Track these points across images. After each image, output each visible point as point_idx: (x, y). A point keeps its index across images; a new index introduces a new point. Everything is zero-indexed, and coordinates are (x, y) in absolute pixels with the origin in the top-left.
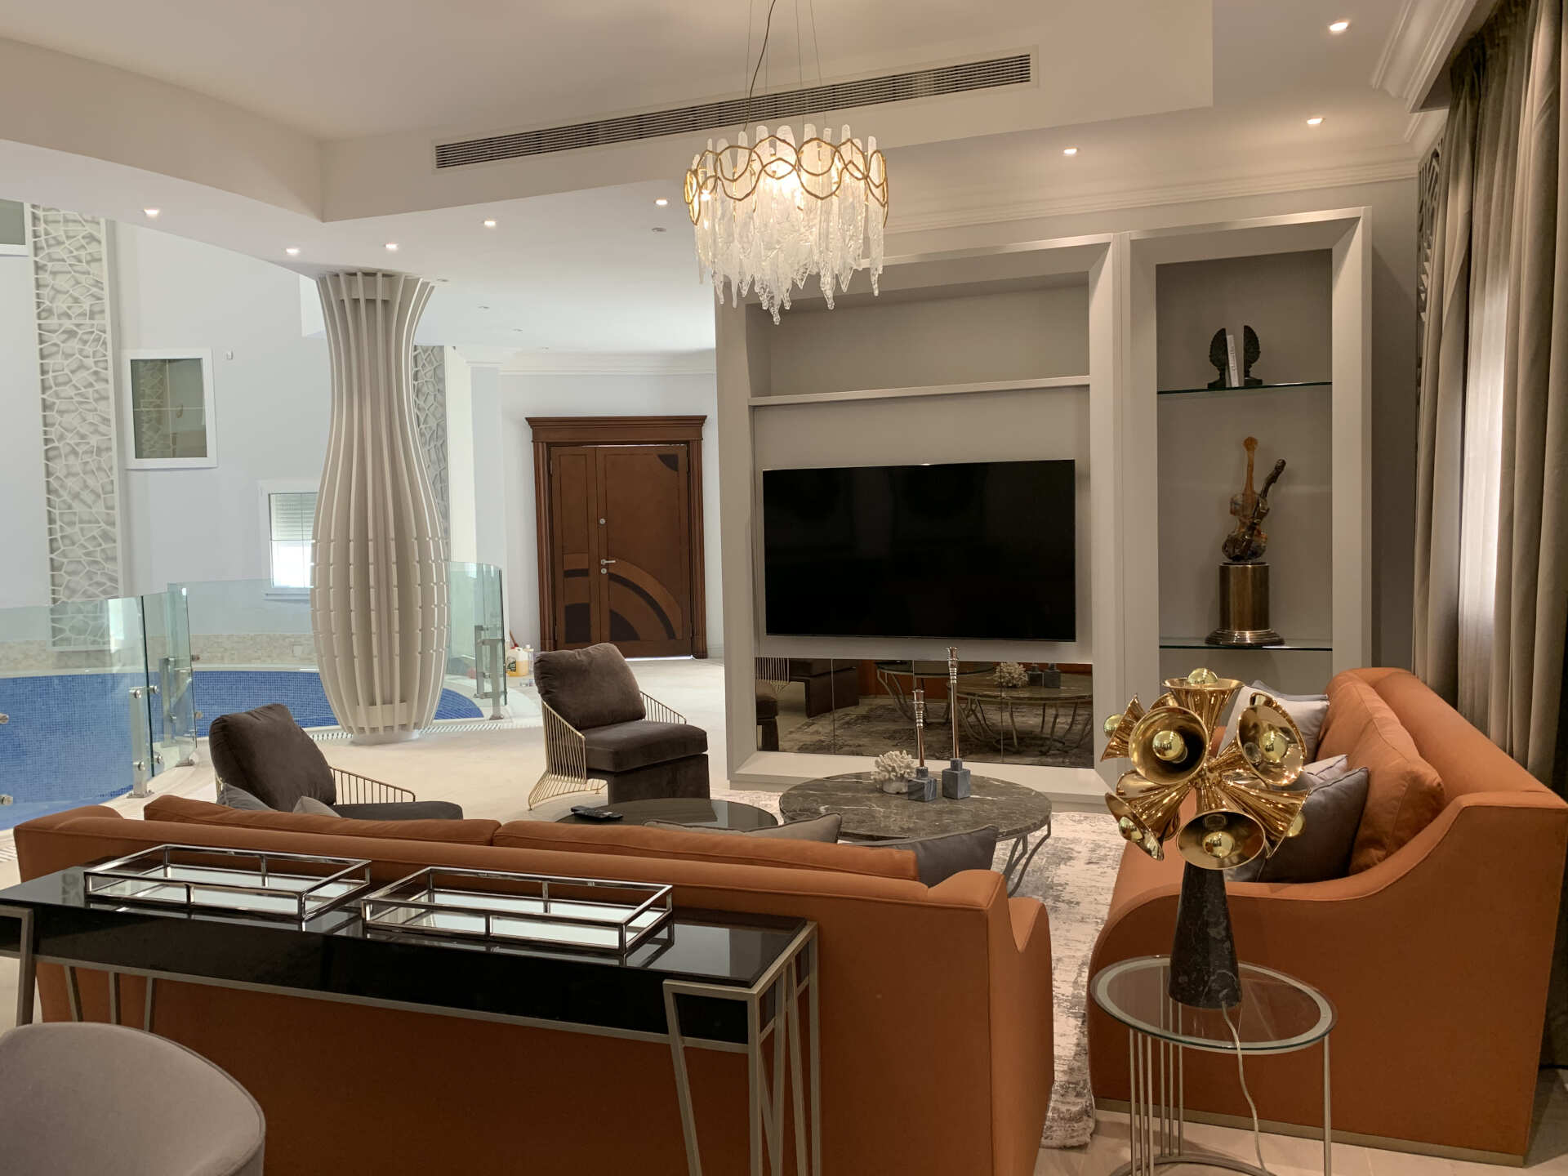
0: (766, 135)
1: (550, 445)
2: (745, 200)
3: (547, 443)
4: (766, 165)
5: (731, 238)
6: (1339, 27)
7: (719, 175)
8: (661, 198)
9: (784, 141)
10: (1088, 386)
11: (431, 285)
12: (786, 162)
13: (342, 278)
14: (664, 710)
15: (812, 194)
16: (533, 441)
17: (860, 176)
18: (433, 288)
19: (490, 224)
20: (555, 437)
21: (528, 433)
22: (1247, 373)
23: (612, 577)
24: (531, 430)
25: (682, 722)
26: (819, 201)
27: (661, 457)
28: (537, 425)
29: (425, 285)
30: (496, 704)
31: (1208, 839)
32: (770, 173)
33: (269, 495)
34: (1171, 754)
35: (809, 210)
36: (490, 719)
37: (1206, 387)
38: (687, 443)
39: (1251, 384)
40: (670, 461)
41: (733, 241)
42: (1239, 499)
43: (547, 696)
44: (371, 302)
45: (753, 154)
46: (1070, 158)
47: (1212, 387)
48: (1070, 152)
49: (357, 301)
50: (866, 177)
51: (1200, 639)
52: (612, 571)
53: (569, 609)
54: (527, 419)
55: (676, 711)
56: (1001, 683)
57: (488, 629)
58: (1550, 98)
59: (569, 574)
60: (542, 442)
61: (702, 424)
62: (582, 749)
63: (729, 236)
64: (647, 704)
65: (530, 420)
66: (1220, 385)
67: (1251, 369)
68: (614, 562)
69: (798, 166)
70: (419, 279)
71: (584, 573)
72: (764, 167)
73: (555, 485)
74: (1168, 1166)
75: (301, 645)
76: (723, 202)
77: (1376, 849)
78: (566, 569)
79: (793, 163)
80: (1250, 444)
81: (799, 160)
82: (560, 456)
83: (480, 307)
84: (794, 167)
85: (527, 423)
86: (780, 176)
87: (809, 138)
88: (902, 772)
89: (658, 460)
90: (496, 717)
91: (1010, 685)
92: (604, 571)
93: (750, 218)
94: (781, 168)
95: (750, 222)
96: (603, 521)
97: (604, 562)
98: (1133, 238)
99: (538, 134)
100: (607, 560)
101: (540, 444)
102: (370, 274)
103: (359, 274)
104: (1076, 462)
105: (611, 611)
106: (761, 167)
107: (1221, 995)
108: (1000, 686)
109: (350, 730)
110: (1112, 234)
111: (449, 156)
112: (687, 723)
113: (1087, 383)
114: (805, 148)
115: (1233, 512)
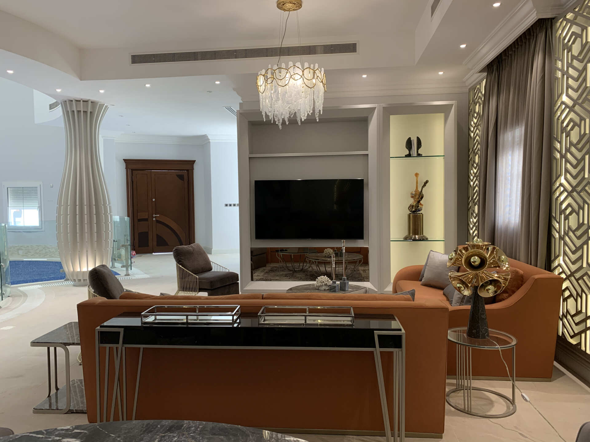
0: (292, 65)
1: (132, 170)
2: (285, 87)
3: (131, 169)
4: (292, 75)
5: (278, 99)
6: (463, 46)
7: (275, 77)
8: (217, 81)
9: (298, 68)
10: (368, 155)
11: (108, 106)
12: (299, 75)
13: (74, 102)
14: (220, 267)
15: (308, 86)
16: (126, 168)
17: (321, 81)
18: (108, 108)
19: (148, 86)
20: (134, 167)
21: (124, 165)
22: (417, 152)
23: (157, 221)
24: (125, 164)
25: (227, 271)
26: (309, 88)
27: (178, 176)
28: (128, 162)
29: (106, 106)
30: (127, 270)
31: (487, 288)
32: (293, 78)
33: (8, 188)
34: (477, 263)
35: (306, 92)
36: (125, 276)
37: (404, 156)
38: (188, 170)
39: (419, 155)
40: (181, 177)
41: (279, 100)
42: (414, 193)
43: (180, 262)
44: (85, 112)
45: (288, 71)
46: (363, 78)
47: (406, 156)
48: (364, 76)
49: (79, 112)
50: (322, 82)
51: (402, 238)
52: (158, 219)
53: (140, 234)
54: (124, 159)
55: (225, 267)
56: (326, 256)
57: (117, 241)
58: (543, 75)
59: (139, 220)
60: (130, 169)
61: (194, 164)
62: (197, 282)
63: (277, 98)
64: (213, 265)
65: (125, 160)
66: (409, 155)
67: (419, 151)
68: (158, 215)
69: (302, 76)
70: (104, 104)
71: (146, 220)
72: (291, 76)
73: (135, 186)
74: (459, 391)
75: (22, 250)
76: (275, 87)
77: (505, 294)
78: (138, 218)
79: (301, 75)
80: (417, 175)
81: (303, 74)
82: (137, 174)
83: (120, 116)
84: (301, 76)
85: (124, 161)
86: (296, 79)
87: (306, 68)
88: (326, 283)
89: (176, 176)
90: (127, 275)
91: (329, 256)
92: (154, 219)
93: (286, 93)
94: (297, 77)
95: (286, 94)
96: (154, 200)
97: (154, 215)
98: (384, 106)
99: (174, 54)
100: (156, 215)
101: (129, 170)
102: (85, 101)
103: (82, 101)
104: (364, 180)
105: (157, 235)
106: (290, 76)
107: (486, 335)
108: (325, 257)
109: (75, 280)
110: (377, 105)
111: (137, 59)
112: (230, 271)
113: (368, 153)
114: (305, 71)
115: (412, 197)
